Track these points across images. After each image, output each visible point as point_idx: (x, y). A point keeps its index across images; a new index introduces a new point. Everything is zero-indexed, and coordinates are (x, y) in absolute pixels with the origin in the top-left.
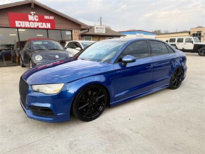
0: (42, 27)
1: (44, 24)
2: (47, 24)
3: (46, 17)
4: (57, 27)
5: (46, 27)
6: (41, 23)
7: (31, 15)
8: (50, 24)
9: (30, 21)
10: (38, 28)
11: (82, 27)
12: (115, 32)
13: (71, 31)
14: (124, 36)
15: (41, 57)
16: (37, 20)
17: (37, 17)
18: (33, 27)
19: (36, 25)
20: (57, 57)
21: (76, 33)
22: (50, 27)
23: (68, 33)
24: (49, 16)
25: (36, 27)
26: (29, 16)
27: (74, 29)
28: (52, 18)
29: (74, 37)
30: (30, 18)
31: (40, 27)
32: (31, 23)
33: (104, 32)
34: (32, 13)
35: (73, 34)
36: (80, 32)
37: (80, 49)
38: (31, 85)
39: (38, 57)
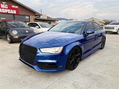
0: (10, 13)
1: (12, 10)
2: (14, 11)
3: (13, 6)
4: (20, 13)
5: (13, 13)
6: (10, 10)
7: (3, 4)
8: (15, 11)
9: (2, 8)
10: (7, 13)
11: (36, 14)
12: (52, 18)
13: (29, 16)
14: (58, 21)
15: (16, 32)
16: (7, 8)
17: (7, 6)
18: (4, 12)
19: (6, 11)
20: (27, 32)
21: (32, 18)
22: (15, 13)
23: (27, 17)
24: (15, 6)
25: (6, 12)
26: (1, 5)
27: (31, 15)
28: (17, 7)
29: (31, 20)
30: (2, 6)
31: (9, 12)
32: (3, 9)
34: (3, 3)
35: (30, 18)
36: (35, 17)
37: (38, 27)
38: (39, 49)
39: (15, 32)
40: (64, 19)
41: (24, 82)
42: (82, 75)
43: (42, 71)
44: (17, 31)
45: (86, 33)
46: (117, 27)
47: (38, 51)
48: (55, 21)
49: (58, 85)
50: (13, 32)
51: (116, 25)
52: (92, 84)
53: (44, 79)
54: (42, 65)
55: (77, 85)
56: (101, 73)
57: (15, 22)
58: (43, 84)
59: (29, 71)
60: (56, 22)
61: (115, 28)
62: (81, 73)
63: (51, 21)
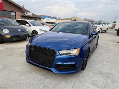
4: (5, 8)
11: (24, 11)
12: (37, 15)
13: (15, 13)
14: (43, 18)
20: (19, 30)
21: (19, 14)
23: (13, 14)
27: (18, 11)
28: (1, 1)
29: (17, 17)
33: (31, 15)
35: (17, 14)
36: (21, 14)
37: (28, 25)
38: (58, 51)
39: (5, 30)
40: (48, 16)
41: (44, 86)
42: (95, 74)
43: (60, 73)
44: (9, 30)
45: (91, 34)
46: (99, 26)
47: (57, 53)
48: (40, 18)
49: (80, 86)
50: (4, 30)
51: (98, 24)
52: (107, 81)
53: (63, 81)
54: (61, 67)
55: (96, 84)
56: (107, 70)
57: (2, 19)
58: (65, 86)
59: (42, 74)
60: (42, 19)
61: (98, 28)
62: (93, 72)
63: (37, 18)
